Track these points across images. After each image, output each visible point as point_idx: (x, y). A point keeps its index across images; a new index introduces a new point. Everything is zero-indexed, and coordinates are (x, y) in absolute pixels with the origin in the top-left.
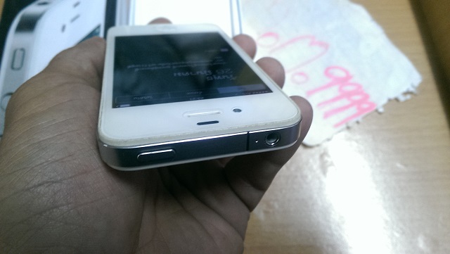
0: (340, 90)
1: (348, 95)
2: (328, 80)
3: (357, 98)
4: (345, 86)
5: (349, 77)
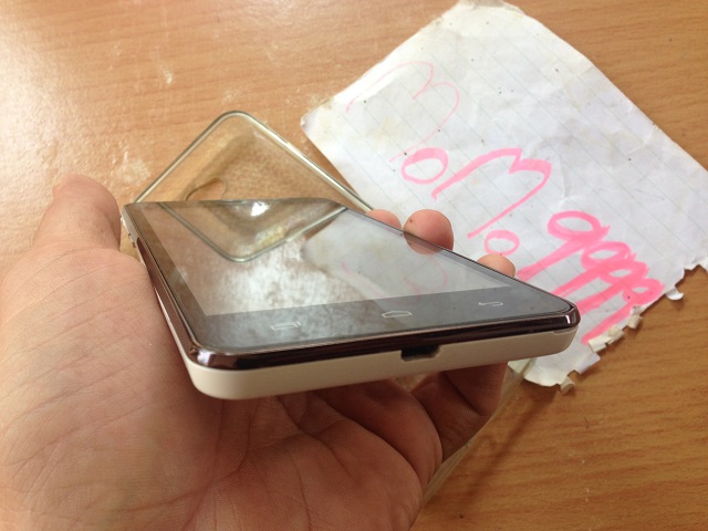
0: (585, 260)
1: (602, 270)
2: (558, 243)
3: (621, 273)
4: (592, 251)
5: (599, 231)
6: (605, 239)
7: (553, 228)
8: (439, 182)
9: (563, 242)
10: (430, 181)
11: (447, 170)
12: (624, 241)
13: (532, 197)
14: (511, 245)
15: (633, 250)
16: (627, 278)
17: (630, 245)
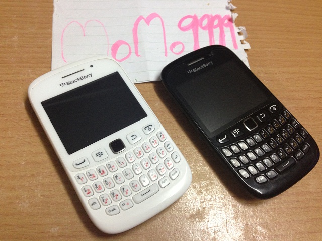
0: (204, 28)
2: (191, 31)
3: (216, 22)
4: (201, 24)
5: (195, 17)
6: (199, 18)
7: (183, 29)
8: (133, 51)
9: (191, 30)
10: (130, 53)
11: (130, 44)
12: (204, 14)
13: (165, 26)
14: (181, 45)
15: (209, 13)
16: (219, 21)
17: (206, 13)
